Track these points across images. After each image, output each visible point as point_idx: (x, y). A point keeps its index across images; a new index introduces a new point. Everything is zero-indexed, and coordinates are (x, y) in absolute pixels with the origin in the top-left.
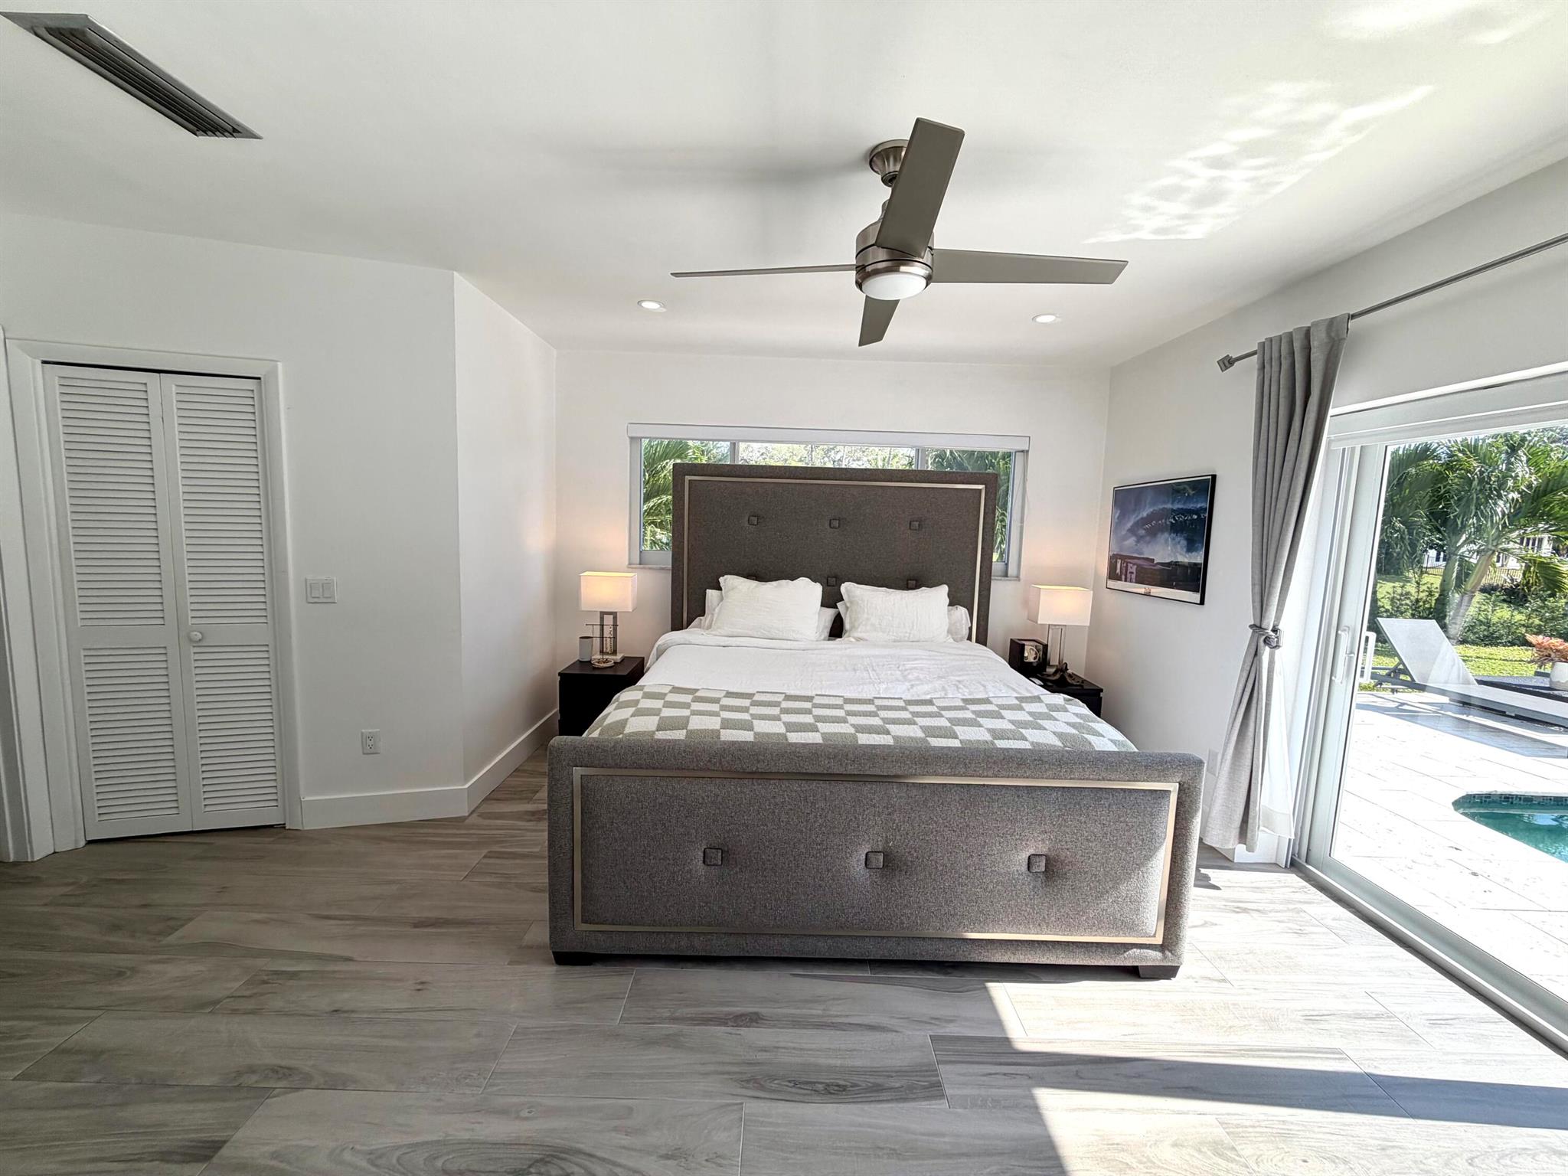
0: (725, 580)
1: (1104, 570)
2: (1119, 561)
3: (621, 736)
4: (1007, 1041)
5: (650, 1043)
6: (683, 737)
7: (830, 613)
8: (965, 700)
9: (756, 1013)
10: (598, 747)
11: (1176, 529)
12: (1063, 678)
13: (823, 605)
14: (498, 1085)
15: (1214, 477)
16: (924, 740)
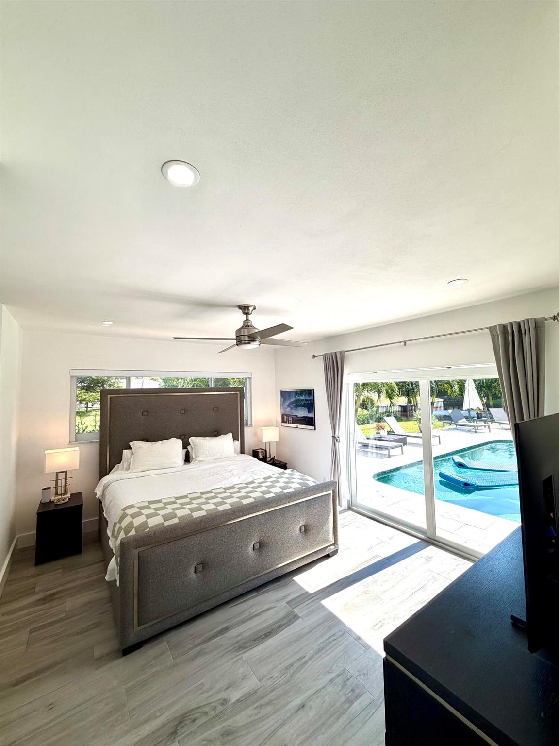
0: (133, 444)
1: (280, 419)
2: (285, 417)
3: (148, 529)
4: (307, 592)
5: (193, 659)
6: (178, 521)
8: (264, 478)
9: (226, 627)
10: (147, 536)
11: (304, 406)
12: (274, 461)
13: (183, 449)
14: (136, 714)
15: (314, 390)
16: (263, 497)
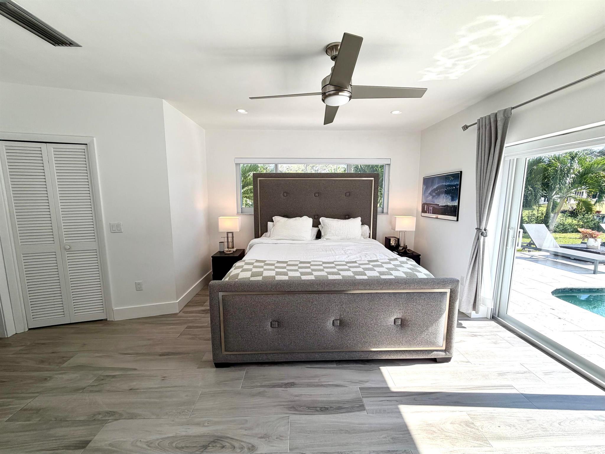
0: (275, 218)
1: (420, 209)
2: (426, 206)
3: (237, 280)
4: (388, 388)
5: (253, 395)
6: (261, 279)
7: (316, 229)
8: (368, 261)
9: (293, 382)
10: (228, 284)
11: (447, 193)
12: (405, 251)
13: (313, 226)
14: (196, 414)
15: (461, 172)
16: (354, 277)
